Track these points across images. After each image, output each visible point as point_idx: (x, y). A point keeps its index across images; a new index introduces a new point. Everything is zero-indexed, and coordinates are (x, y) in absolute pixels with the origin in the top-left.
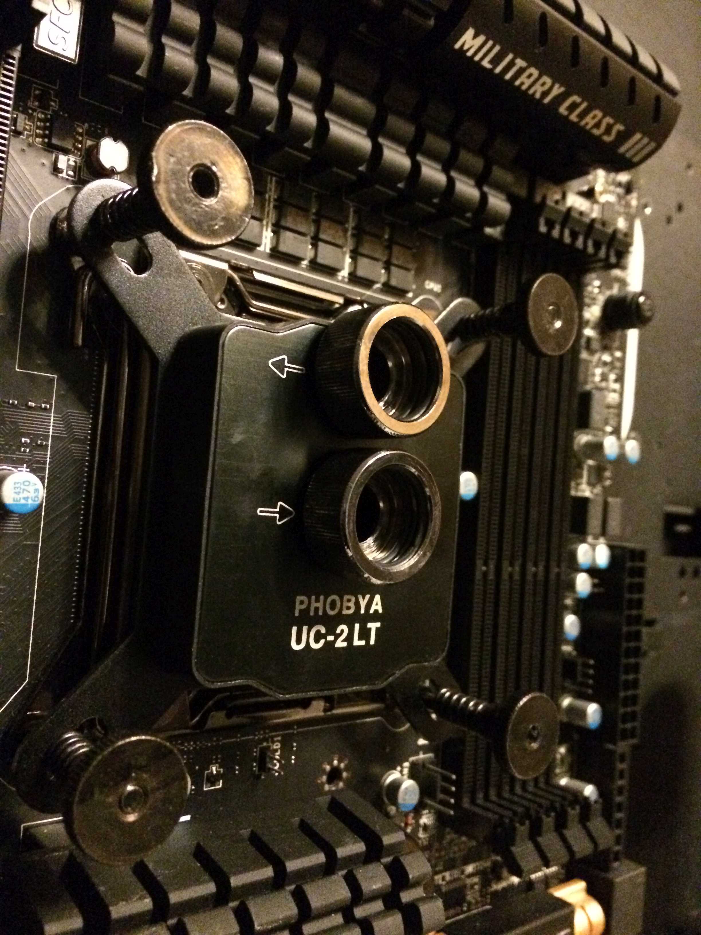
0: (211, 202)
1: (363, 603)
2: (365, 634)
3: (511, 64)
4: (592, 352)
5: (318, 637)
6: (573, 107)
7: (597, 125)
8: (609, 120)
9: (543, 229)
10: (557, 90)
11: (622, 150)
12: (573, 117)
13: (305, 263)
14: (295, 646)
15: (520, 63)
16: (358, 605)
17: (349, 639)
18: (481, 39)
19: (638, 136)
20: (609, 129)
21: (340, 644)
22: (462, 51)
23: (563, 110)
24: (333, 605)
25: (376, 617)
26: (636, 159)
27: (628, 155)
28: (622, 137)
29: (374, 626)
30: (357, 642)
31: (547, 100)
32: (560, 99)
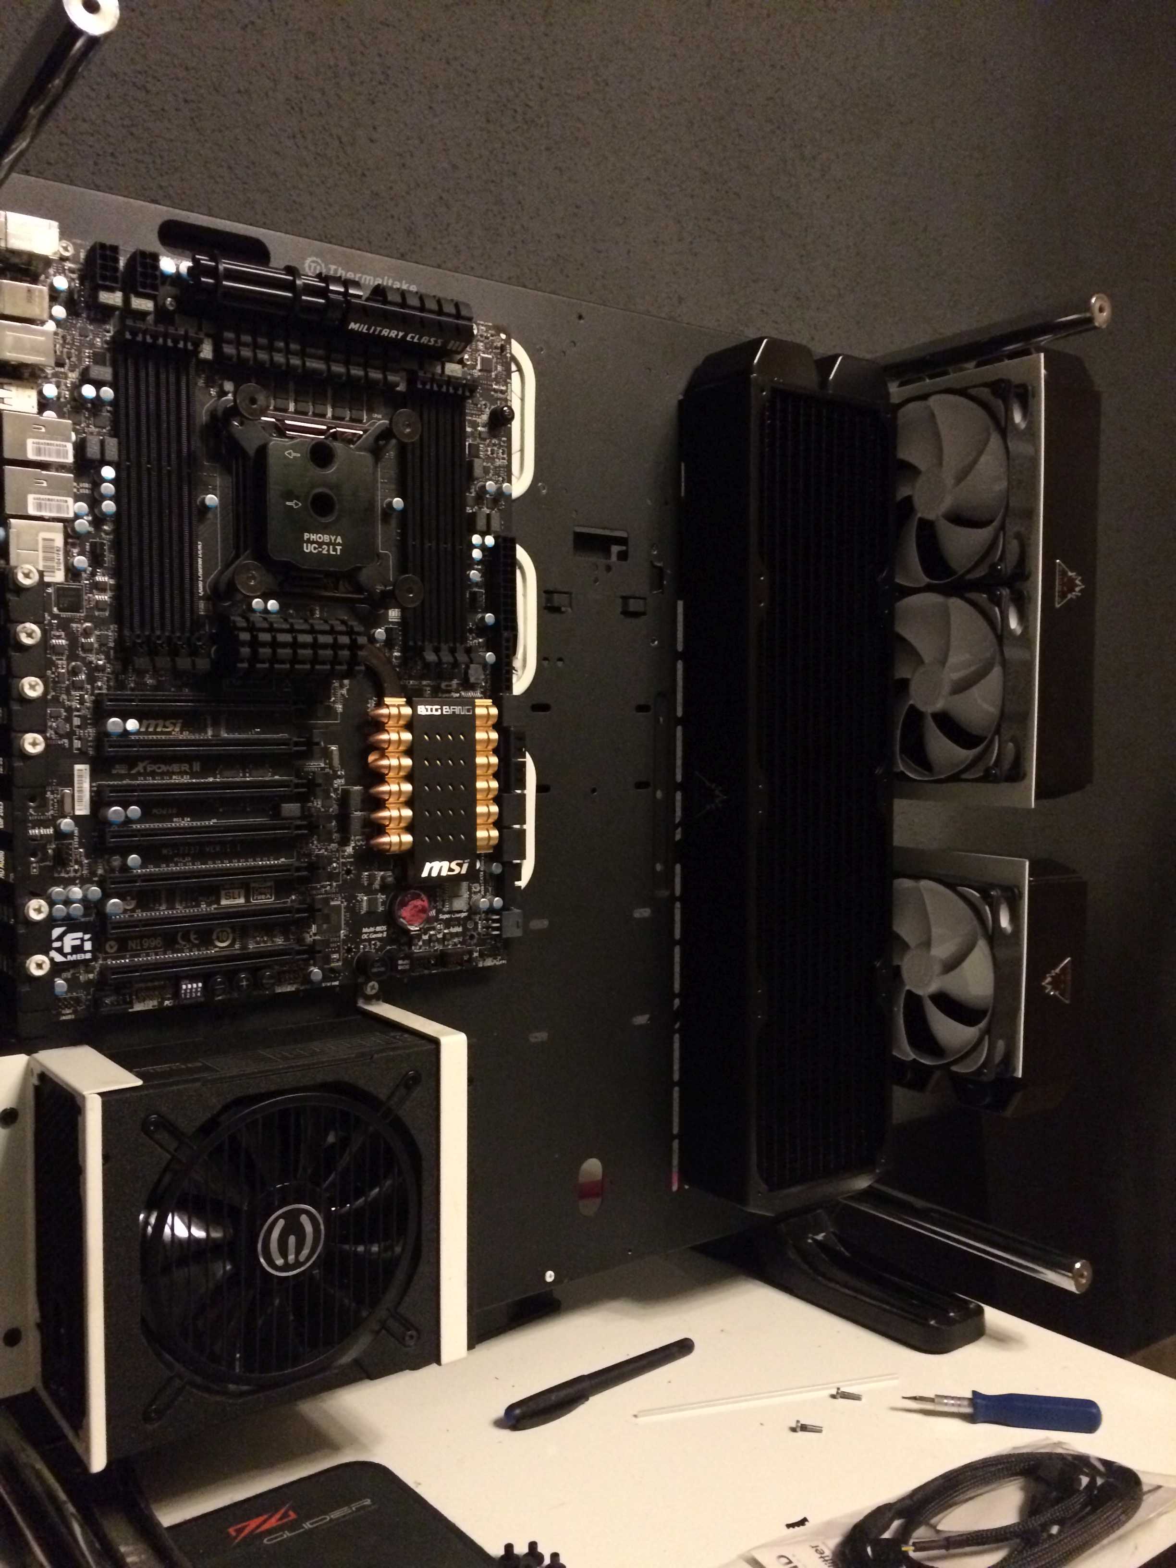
0: (255, 406)
1: (333, 538)
2: (335, 550)
3: (375, 330)
4: (485, 440)
5: (315, 548)
6: (413, 338)
7: (429, 341)
8: (432, 340)
9: (420, 386)
10: (401, 334)
11: (449, 348)
12: (416, 340)
13: (310, 413)
14: (305, 550)
15: (379, 329)
16: (331, 539)
17: (328, 550)
18: (358, 325)
19: (453, 342)
20: (436, 342)
21: (325, 552)
22: (352, 330)
23: (408, 339)
25: (339, 544)
26: (459, 349)
27: (454, 349)
28: (445, 344)
29: (339, 548)
30: (332, 552)
31: (399, 337)
32: (404, 337)
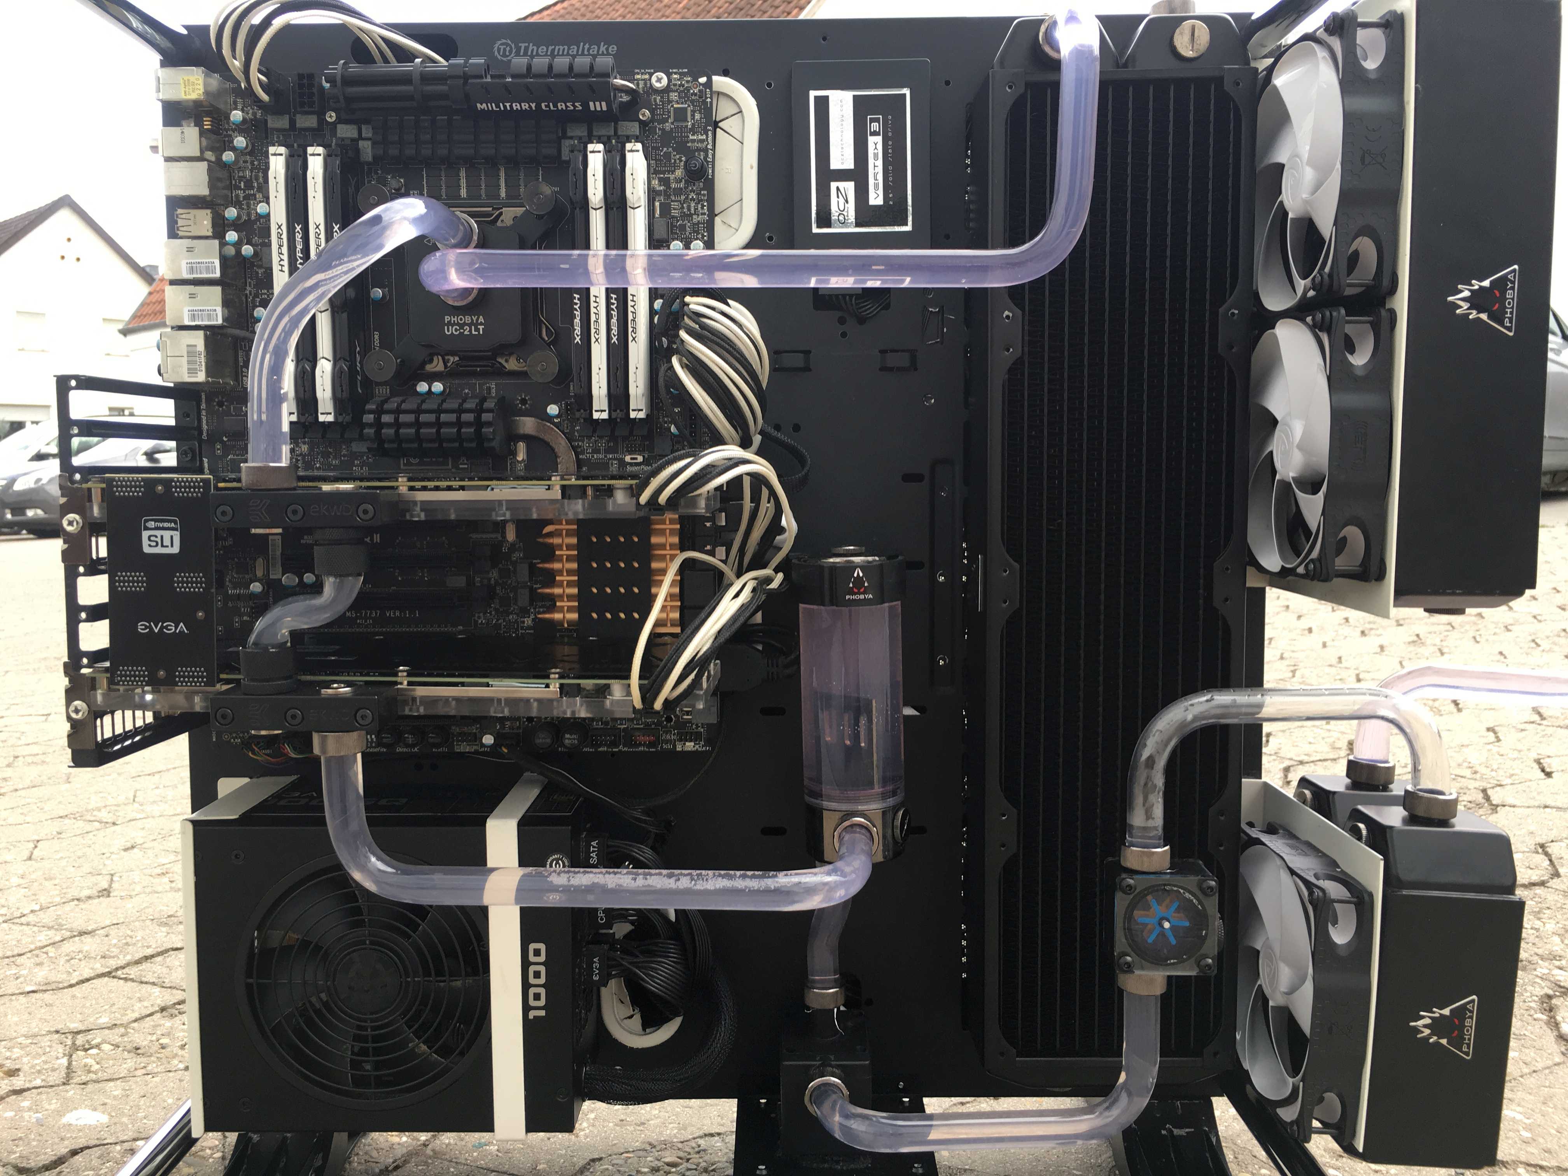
1: (475, 319)
2: (477, 330)
4: (680, 196)
5: (456, 330)
6: (548, 106)
8: (569, 104)
12: (552, 108)
14: (445, 333)
15: (507, 104)
16: (471, 320)
17: (470, 331)
18: (484, 105)
19: (592, 103)
20: (574, 106)
21: (466, 333)
22: (481, 110)
23: (544, 108)
24: (461, 319)
25: (481, 324)
28: (586, 106)
29: (481, 327)
30: (474, 332)
31: (533, 108)
32: (538, 106)
